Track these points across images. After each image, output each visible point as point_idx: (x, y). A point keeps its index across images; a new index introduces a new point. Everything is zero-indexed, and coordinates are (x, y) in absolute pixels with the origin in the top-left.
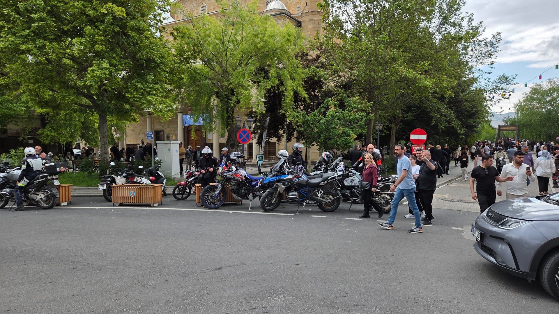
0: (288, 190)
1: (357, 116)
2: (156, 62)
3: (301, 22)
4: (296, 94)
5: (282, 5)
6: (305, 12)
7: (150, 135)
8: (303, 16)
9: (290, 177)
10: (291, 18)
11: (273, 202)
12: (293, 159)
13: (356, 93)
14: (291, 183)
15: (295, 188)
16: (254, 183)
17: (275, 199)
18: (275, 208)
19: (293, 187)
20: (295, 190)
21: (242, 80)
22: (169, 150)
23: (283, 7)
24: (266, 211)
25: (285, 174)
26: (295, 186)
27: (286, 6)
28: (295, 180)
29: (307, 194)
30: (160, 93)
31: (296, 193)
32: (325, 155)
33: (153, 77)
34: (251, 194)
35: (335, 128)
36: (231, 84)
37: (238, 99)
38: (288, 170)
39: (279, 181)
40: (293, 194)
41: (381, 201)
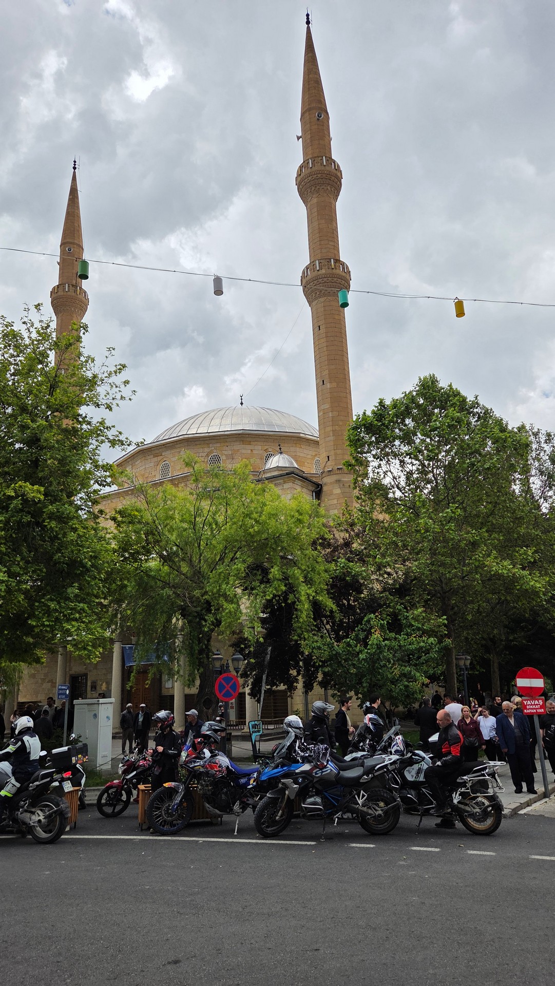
0: (303, 793)
1: (422, 644)
2: (84, 566)
3: (321, 485)
4: (317, 607)
5: (289, 461)
7: (63, 692)
8: (324, 475)
9: (306, 767)
10: (304, 479)
11: (277, 818)
12: (313, 731)
13: (418, 602)
14: (308, 779)
15: (316, 788)
16: (243, 781)
17: (281, 812)
18: (281, 831)
19: (313, 787)
20: (317, 794)
21: (224, 586)
22: (95, 716)
23: (292, 463)
24: (266, 836)
25: (298, 762)
26: (317, 786)
27: (296, 461)
28: (316, 774)
29: (337, 801)
30: (86, 616)
31: (318, 800)
32: (370, 719)
33: (77, 591)
34: (238, 803)
35: (385, 666)
36: (206, 593)
37: (216, 619)
38: (302, 754)
39: (286, 776)
40: (314, 802)
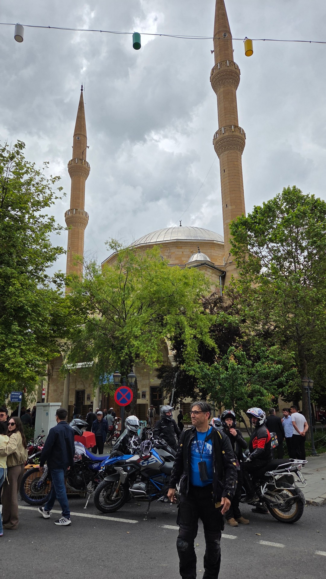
0: (132, 478)
2: (27, 311)
3: (225, 272)
5: (204, 257)
6: (229, 262)
7: (16, 396)
8: (227, 266)
9: (136, 458)
11: (113, 498)
13: (276, 342)
14: (135, 468)
15: (143, 476)
16: (95, 466)
17: (115, 493)
18: (118, 508)
19: (140, 474)
20: (143, 480)
22: (47, 414)
23: (206, 258)
24: (104, 512)
25: (129, 453)
26: (143, 473)
27: (209, 257)
28: (143, 463)
29: (161, 487)
30: (24, 345)
31: (143, 485)
32: (215, 421)
33: (17, 327)
34: (91, 483)
36: (123, 334)
38: (134, 447)
39: (119, 464)
40: (139, 487)
41: (279, 502)
